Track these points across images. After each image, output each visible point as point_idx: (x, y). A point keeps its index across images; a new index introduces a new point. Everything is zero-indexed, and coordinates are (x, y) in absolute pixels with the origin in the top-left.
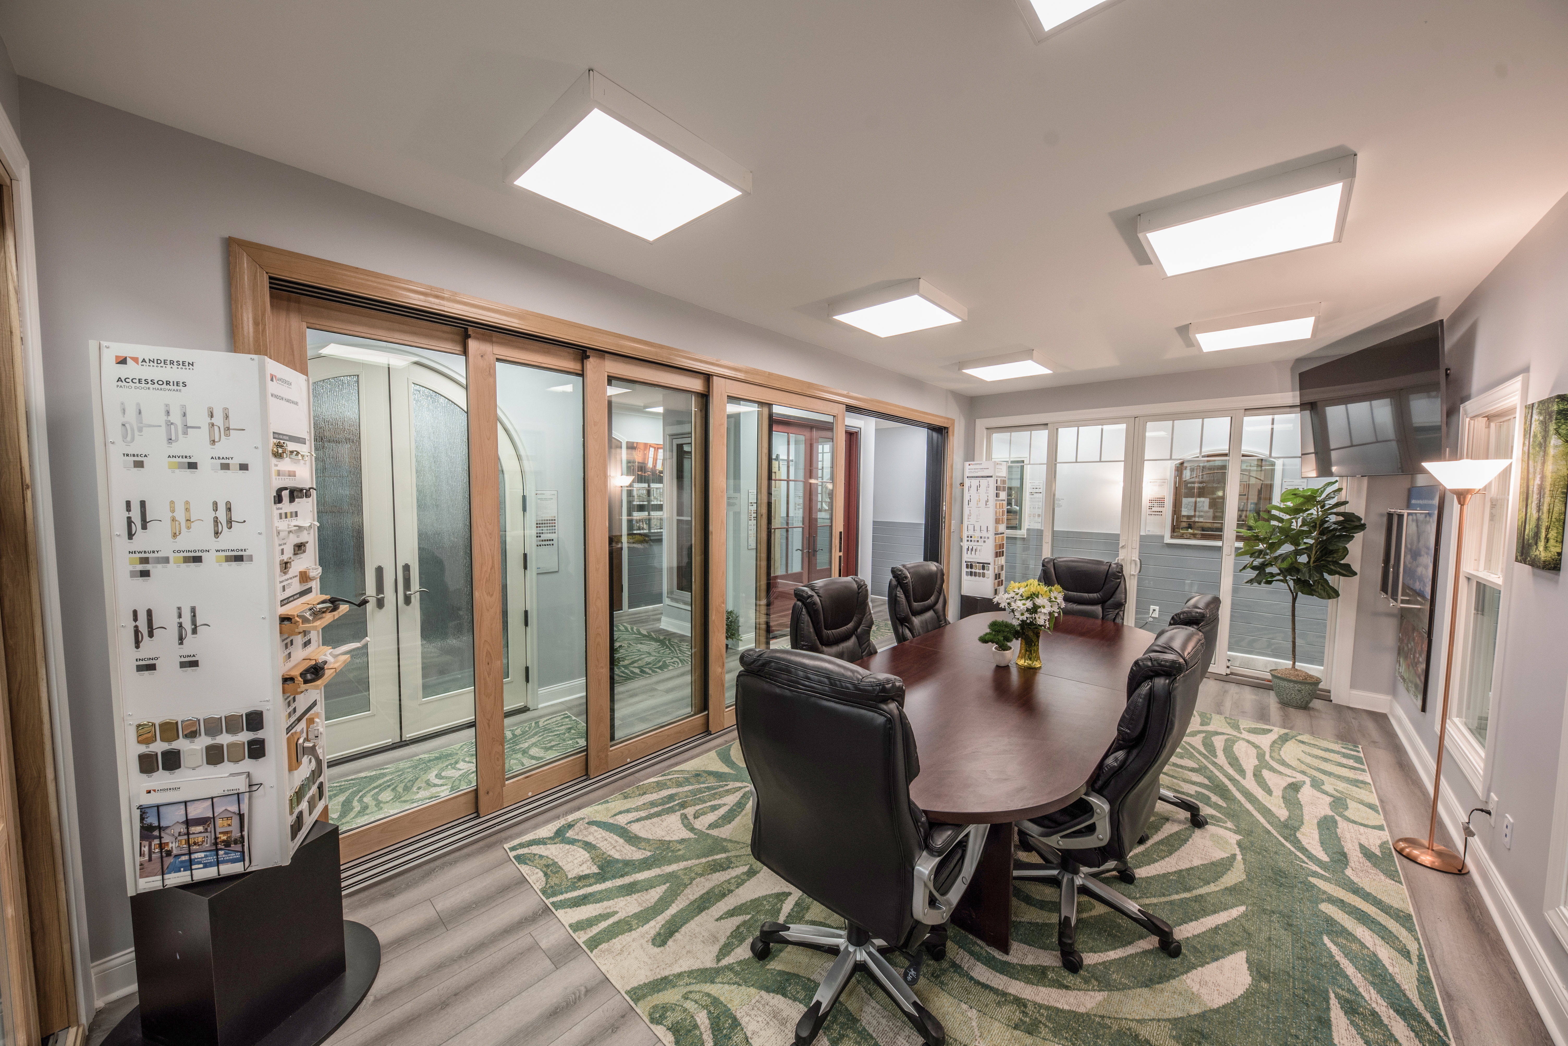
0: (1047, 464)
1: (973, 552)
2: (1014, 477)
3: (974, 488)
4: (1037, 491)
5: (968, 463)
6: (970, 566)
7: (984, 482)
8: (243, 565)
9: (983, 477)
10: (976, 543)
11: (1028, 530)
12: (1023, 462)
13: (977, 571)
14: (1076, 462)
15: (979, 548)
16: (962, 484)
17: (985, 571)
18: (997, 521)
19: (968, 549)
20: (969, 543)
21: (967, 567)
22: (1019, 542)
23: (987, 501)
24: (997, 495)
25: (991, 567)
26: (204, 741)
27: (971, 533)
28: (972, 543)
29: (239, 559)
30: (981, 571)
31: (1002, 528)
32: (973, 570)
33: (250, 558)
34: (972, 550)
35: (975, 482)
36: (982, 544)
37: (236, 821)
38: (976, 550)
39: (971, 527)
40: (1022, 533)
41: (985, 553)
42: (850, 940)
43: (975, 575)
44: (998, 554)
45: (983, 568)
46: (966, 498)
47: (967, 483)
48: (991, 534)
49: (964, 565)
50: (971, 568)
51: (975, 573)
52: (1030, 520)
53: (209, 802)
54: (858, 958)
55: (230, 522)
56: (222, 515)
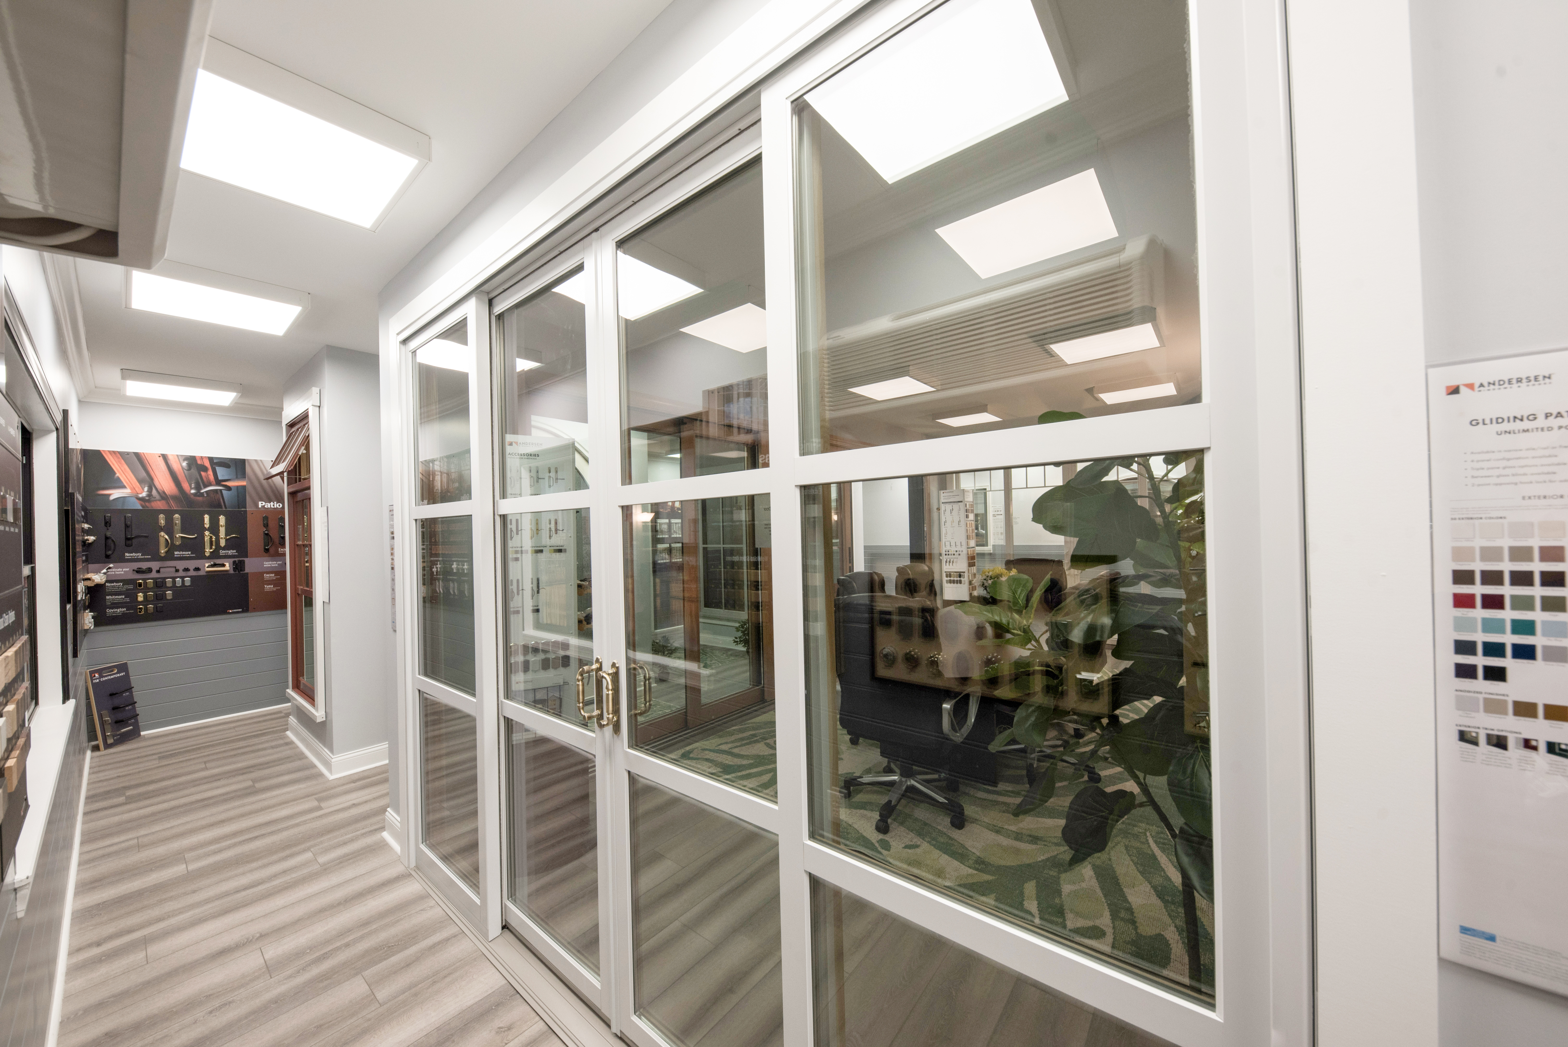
0: (1004, 490)
1: (951, 564)
2: (979, 502)
3: (948, 511)
4: (999, 513)
5: (942, 491)
6: (949, 575)
7: (956, 506)
8: (562, 554)
9: (955, 502)
10: (953, 556)
11: (994, 546)
12: (985, 489)
13: (956, 579)
14: (1027, 488)
15: (955, 560)
16: (938, 509)
17: (962, 579)
18: (968, 537)
19: (946, 562)
20: (947, 556)
21: (947, 577)
22: (987, 557)
23: (959, 522)
24: (967, 516)
25: (966, 575)
26: (541, 656)
27: (948, 548)
28: (950, 556)
29: (560, 551)
30: (959, 579)
31: (972, 543)
32: (952, 579)
33: (565, 551)
34: (950, 562)
35: (949, 507)
36: (958, 556)
37: (558, 702)
38: (953, 562)
39: (948, 544)
40: (988, 549)
41: (961, 565)
42: (902, 775)
43: (954, 583)
44: (971, 565)
45: (960, 576)
46: (943, 520)
47: (943, 507)
48: (964, 549)
49: (944, 575)
50: (950, 577)
51: (954, 581)
52: (995, 537)
53: (545, 691)
54: (909, 783)
55: (556, 530)
56: (553, 526)
